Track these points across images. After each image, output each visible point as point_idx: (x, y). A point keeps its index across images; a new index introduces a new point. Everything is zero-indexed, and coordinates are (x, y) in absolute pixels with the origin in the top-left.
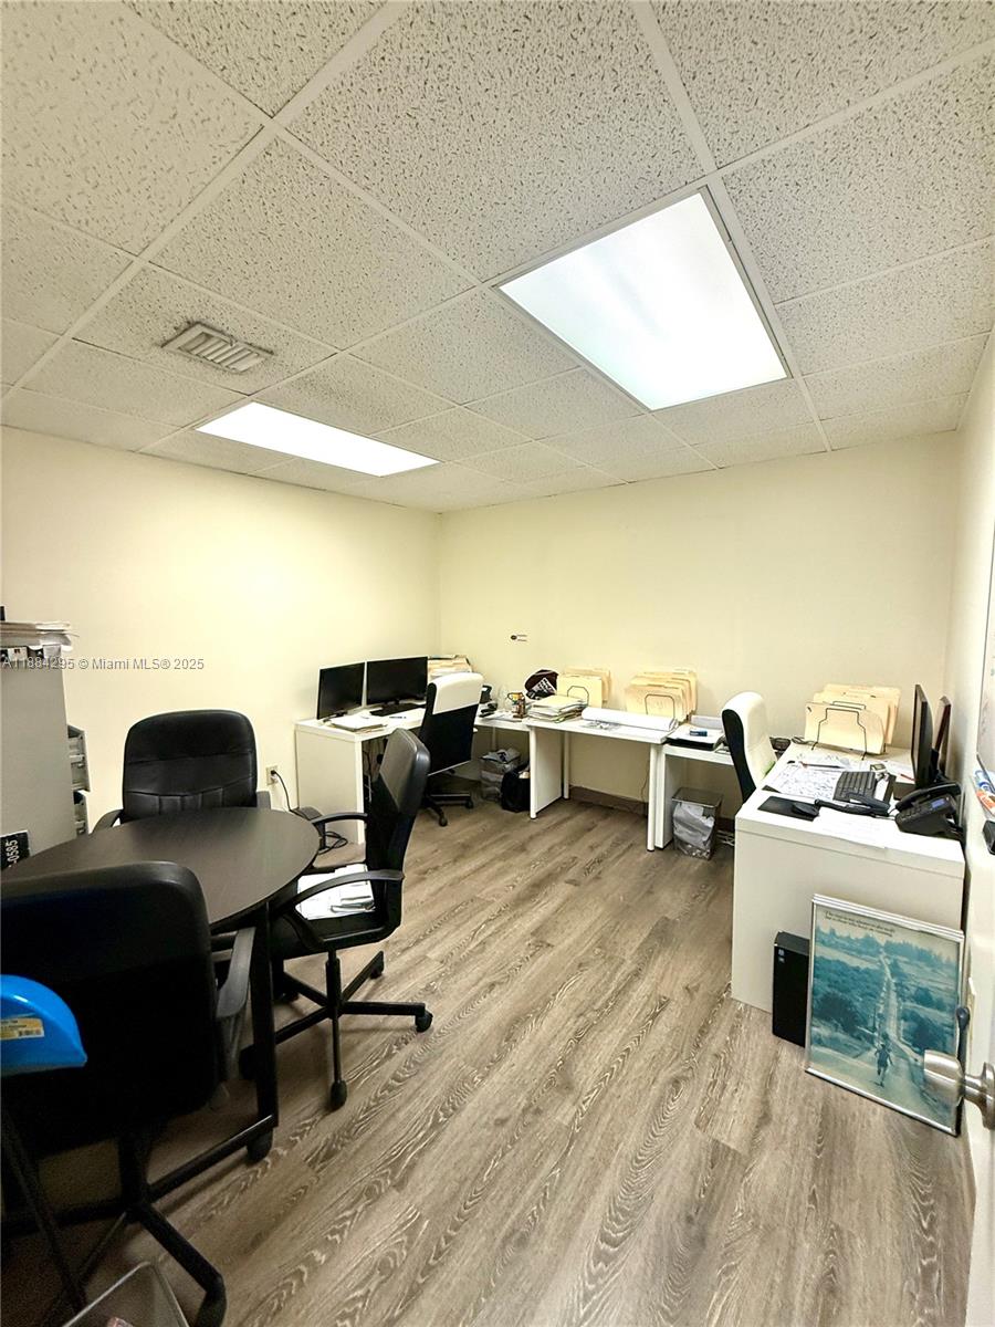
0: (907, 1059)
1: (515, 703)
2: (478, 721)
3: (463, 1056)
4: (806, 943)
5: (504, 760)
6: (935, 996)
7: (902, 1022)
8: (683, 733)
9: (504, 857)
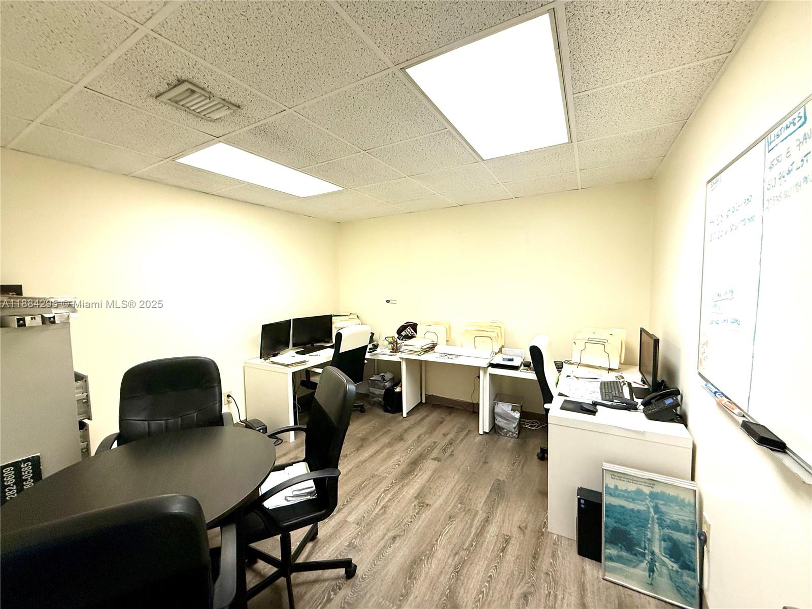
0: (668, 567)
1: (391, 343)
2: (368, 356)
3: (381, 594)
4: (600, 495)
5: (384, 380)
6: (682, 525)
7: (663, 542)
8: (498, 360)
9: (390, 444)
